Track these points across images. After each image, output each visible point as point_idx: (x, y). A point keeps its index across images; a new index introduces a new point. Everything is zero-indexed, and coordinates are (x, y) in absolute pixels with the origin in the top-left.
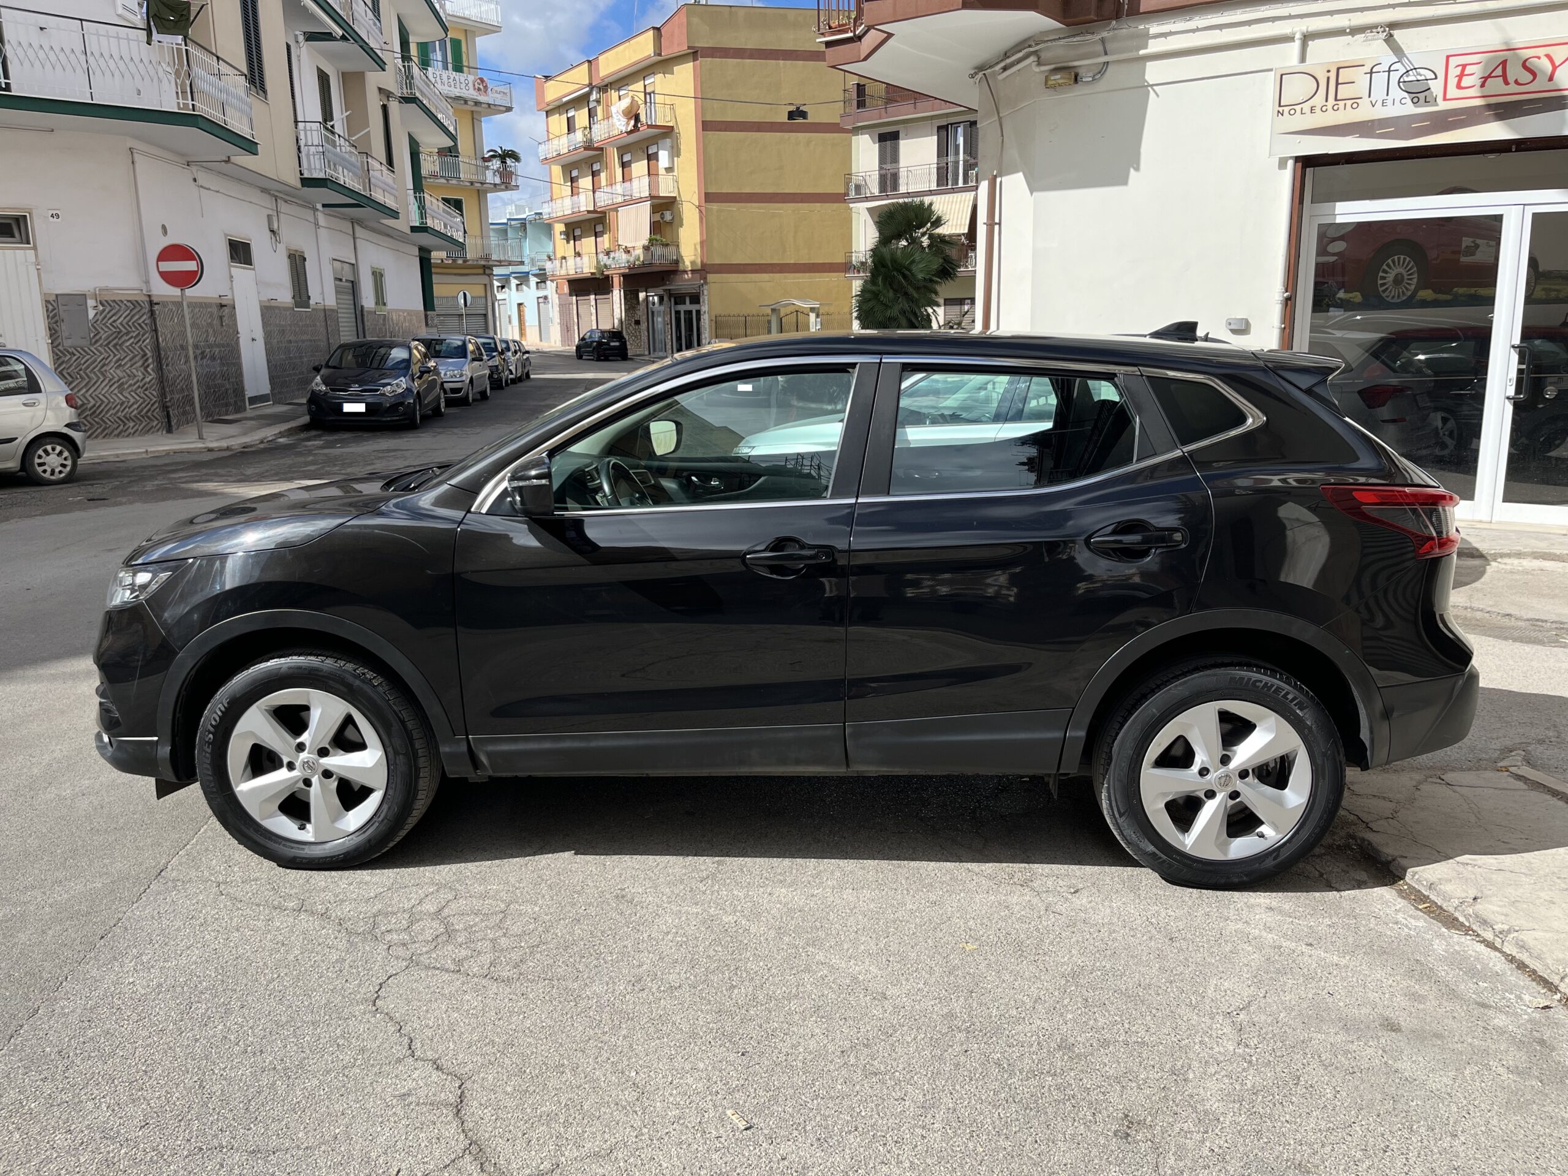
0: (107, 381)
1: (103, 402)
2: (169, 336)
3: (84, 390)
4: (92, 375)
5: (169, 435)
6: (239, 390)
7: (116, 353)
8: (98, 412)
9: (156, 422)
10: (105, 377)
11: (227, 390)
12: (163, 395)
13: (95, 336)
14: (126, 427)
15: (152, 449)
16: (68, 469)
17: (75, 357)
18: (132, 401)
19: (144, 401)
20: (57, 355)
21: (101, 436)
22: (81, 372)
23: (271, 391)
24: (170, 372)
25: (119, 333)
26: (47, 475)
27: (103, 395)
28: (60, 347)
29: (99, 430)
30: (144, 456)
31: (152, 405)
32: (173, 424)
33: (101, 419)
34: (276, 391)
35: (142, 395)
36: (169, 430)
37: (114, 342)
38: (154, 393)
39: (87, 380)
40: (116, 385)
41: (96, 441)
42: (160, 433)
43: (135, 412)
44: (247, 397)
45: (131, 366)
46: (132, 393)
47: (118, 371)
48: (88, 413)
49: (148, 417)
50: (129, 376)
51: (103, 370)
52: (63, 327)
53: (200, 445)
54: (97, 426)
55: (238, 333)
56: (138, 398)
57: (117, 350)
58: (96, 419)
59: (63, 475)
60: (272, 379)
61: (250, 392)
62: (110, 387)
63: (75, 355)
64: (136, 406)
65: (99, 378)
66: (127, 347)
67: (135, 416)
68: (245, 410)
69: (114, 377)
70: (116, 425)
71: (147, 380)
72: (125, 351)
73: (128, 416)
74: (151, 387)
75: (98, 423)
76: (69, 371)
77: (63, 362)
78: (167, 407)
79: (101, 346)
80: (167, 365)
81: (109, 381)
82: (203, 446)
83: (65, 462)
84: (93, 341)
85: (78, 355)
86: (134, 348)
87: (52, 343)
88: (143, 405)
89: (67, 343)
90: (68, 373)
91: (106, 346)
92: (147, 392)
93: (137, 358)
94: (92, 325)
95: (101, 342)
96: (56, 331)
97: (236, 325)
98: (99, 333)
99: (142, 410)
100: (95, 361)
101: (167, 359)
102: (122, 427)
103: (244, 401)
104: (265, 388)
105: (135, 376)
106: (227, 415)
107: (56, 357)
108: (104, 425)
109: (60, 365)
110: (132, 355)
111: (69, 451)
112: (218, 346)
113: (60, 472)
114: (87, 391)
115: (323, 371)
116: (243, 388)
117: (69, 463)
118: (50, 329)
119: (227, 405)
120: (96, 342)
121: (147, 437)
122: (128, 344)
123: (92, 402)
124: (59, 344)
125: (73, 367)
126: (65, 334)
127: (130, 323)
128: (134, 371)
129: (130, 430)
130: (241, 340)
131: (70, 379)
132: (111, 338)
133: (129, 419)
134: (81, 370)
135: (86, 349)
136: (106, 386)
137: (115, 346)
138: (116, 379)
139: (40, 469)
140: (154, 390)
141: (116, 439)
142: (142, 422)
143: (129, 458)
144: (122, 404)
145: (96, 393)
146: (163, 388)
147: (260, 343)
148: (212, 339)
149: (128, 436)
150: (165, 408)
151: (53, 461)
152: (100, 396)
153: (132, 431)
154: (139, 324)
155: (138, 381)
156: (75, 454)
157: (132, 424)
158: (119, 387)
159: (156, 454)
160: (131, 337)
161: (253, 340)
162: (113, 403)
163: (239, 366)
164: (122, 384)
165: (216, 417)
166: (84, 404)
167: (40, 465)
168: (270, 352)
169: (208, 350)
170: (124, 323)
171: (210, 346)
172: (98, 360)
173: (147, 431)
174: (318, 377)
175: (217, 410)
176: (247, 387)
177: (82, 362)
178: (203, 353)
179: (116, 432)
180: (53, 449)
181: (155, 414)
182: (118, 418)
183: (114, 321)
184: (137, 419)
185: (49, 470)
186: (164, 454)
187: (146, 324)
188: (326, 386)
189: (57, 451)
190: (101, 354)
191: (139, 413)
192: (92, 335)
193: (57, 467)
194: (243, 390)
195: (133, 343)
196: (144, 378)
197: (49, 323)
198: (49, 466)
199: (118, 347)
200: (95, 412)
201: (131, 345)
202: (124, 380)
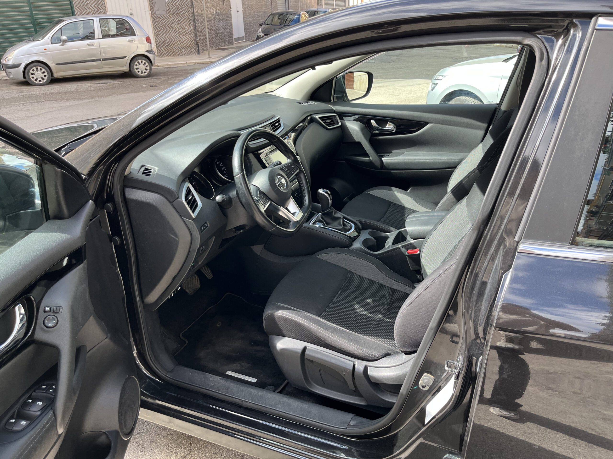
0: (174, 30)
1: (172, 40)
2: (199, 10)
3: (165, 35)
4: (168, 28)
5: (198, 55)
6: (231, 35)
7: (177, 18)
8: (170, 44)
9: (193, 49)
10: (173, 29)
11: (225, 35)
12: (196, 37)
13: (169, 9)
14: (182, 51)
15: (189, 62)
16: (148, 71)
17: (161, 20)
18: (184, 39)
19: (189, 40)
20: (154, 18)
21: (172, 55)
22: (163, 26)
23: (245, 35)
24: (199, 27)
25: (178, 8)
26: (140, 74)
27: (172, 37)
28: (155, 15)
29: (171, 53)
30: (185, 65)
31: (192, 41)
32: (200, 50)
33: (172, 47)
34: (247, 35)
35: (188, 37)
36: (199, 53)
37: (176, 12)
38: (192, 36)
39: (166, 30)
40: (177, 32)
41: (170, 57)
42: (195, 54)
43: (185, 45)
44: (234, 38)
45: (183, 24)
46: (184, 36)
47: (178, 26)
48: (167, 45)
49: (190, 47)
50: (182, 28)
51: (172, 25)
52: (156, 6)
53: (208, 60)
54: (170, 51)
55: (231, 8)
56: (186, 39)
57: (177, 16)
58: (170, 48)
59: (146, 74)
60: (246, 29)
61: (236, 35)
62: (175, 33)
63: (161, 18)
64: (185, 42)
65: (170, 29)
66: (181, 15)
67: (185, 47)
68: (233, 44)
69: (176, 29)
70: (177, 51)
71: (190, 30)
72: (181, 17)
73: (182, 46)
74: (191, 33)
75: (170, 49)
76: (159, 26)
77: (156, 22)
78: (198, 43)
79: (171, 14)
80: (198, 23)
81: (175, 30)
82: (209, 61)
83: (147, 68)
84: (168, 12)
85: (162, 18)
86: (184, 15)
87: (151, 13)
88: (188, 42)
89: (158, 13)
90: (158, 27)
91: (173, 14)
92: (189, 36)
93: (185, 20)
94: (167, 5)
95: (171, 12)
96: (153, 7)
97: (230, 4)
98: (170, 8)
99: (187, 44)
100: (169, 21)
101: (198, 20)
102: (180, 51)
103: (233, 39)
104: (242, 34)
105: (185, 28)
106: (225, 46)
107: (153, 19)
108: (173, 50)
109: (155, 23)
110: (183, 18)
111: (148, 63)
112: (222, 14)
113: (145, 72)
114: (166, 35)
115: (263, 26)
116: (232, 34)
117: (148, 68)
118: (150, 7)
119: (225, 42)
120: (169, 12)
121: (190, 56)
122: (182, 13)
123: (168, 40)
124: (154, 13)
125: (160, 24)
126: (156, 9)
127: (182, 4)
128: (184, 26)
129: (183, 53)
130: (232, 11)
131: (159, 29)
132: (175, 11)
133: (183, 48)
134: (163, 25)
135: (165, 16)
136: (173, 33)
137: (176, 14)
138: (177, 30)
139: (137, 71)
140: (192, 35)
141: (177, 57)
142: (188, 49)
143: (179, 66)
144: (180, 41)
145: (170, 36)
146: (196, 34)
147: (241, 12)
148: (218, 12)
149: (182, 55)
150: (197, 43)
151: (142, 67)
152: (171, 37)
153: (184, 53)
154: (186, 4)
155: (186, 31)
156: (150, 64)
157: (184, 50)
158: (178, 33)
159: (190, 64)
160: (183, 10)
161: (238, 11)
162: (176, 40)
163: (231, 24)
164: (180, 32)
165: (220, 47)
166: (165, 41)
167: (137, 69)
168: (245, 17)
169: (217, 16)
170: (180, 4)
171: (218, 15)
172: (170, 21)
173: (190, 53)
174: (260, 29)
175: (220, 44)
176: (234, 33)
177: (164, 21)
178: (215, 18)
179: (178, 54)
180: (142, 62)
181: (193, 46)
182: (178, 47)
183: (176, 3)
184: (186, 48)
185: (140, 71)
186: (193, 64)
187: (189, 4)
188: (263, 33)
189: (143, 63)
190: (171, 18)
191: (186, 45)
192: (167, 9)
193: (143, 70)
194: (232, 35)
195: (183, 13)
196: (188, 29)
197: (150, 4)
198: (140, 70)
199: (178, 15)
200: (169, 44)
201: (183, 14)
202: (180, 30)
